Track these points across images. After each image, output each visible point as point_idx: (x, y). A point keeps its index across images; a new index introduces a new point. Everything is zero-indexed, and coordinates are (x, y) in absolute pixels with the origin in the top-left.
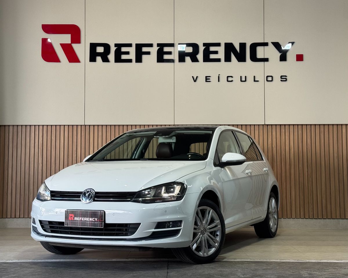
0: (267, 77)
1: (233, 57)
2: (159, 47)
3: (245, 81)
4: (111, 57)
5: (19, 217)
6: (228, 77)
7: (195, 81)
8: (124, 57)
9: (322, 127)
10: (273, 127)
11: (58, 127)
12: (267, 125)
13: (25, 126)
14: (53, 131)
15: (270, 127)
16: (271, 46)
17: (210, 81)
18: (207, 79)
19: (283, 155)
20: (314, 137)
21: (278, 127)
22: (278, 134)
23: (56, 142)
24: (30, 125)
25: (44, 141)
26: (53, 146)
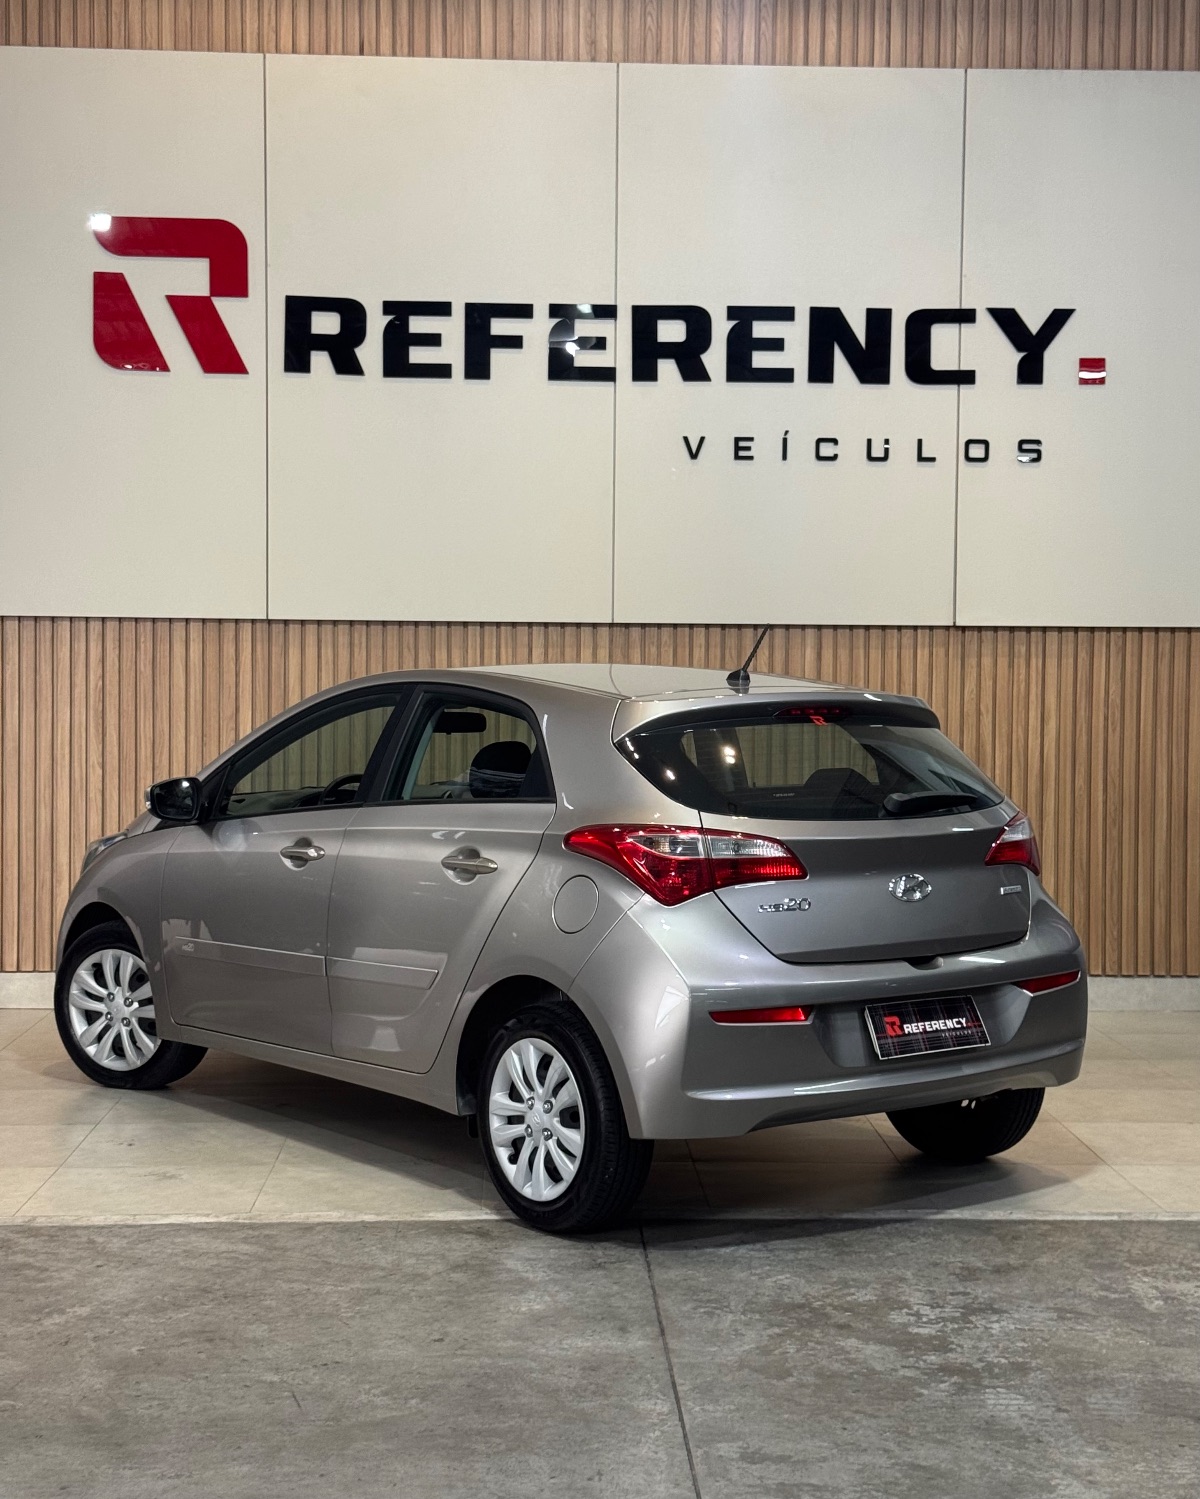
0: (969, 443)
1: (841, 364)
2: (556, 321)
3: (885, 458)
4: (371, 352)
5: (15, 969)
6: (819, 441)
7: (694, 456)
8: (418, 355)
9: (1166, 636)
10: (984, 637)
11: (162, 628)
12: (964, 629)
13: (33, 623)
14: (144, 641)
15: (973, 635)
16: (985, 324)
17: (751, 458)
18: (741, 448)
19: (1018, 741)
20: (1132, 675)
21: (1003, 638)
22: (1003, 662)
23: (158, 687)
24: (53, 619)
25: (107, 682)
26: (145, 695)
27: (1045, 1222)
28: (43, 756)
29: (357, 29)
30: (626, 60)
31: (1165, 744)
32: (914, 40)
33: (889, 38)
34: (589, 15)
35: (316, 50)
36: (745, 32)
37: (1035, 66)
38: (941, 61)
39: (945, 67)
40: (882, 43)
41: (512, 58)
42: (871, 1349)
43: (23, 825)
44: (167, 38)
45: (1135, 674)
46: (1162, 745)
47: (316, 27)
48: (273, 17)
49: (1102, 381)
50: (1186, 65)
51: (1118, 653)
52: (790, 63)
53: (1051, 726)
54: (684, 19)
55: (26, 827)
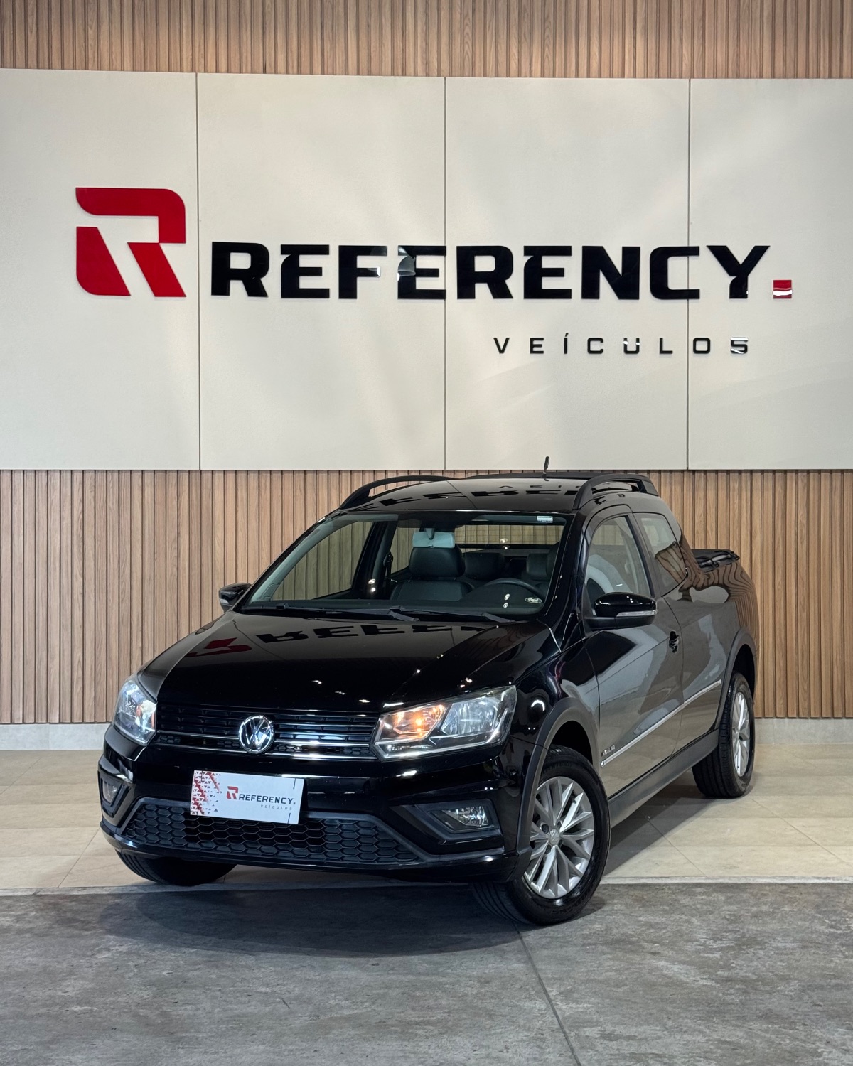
0: (696, 340)
1: (604, 285)
2: (403, 257)
3: (637, 351)
5: (21, 722)
6: (590, 340)
7: (502, 351)
8: (306, 282)
9: (837, 476)
10: (708, 478)
11: (125, 477)
12: (694, 472)
13: (33, 474)
14: (112, 487)
15: (701, 475)
16: (707, 257)
17: (542, 352)
18: (535, 346)
20: (814, 503)
21: (722, 476)
22: (722, 494)
23: (122, 518)
24: (48, 471)
25: (86, 515)
26: (113, 526)
27: (782, 884)
28: (40, 568)
29: (261, 55)
30: (450, 75)
31: (838, 553)
32: (653, 59)
33: (635, 58)
34: (424, 45)
35: (233, 70)
36: (534, 55)
37: (738, 77)
38: (672, 73)
39: (675, 78)
40: (630, 62)
41: (370, 75)
42: (676, 968)
43: (27, 619)
44: (128, 63)
45: (817, 504)
46: (836, 553)
47: (232, 55)
48: (202, 47)
49: (789, 296)
50: (844, 75)
51: (804, 488)
52: (565, 77)
53: (758, 540)
54: (491, 47)
55: (29, 620)
